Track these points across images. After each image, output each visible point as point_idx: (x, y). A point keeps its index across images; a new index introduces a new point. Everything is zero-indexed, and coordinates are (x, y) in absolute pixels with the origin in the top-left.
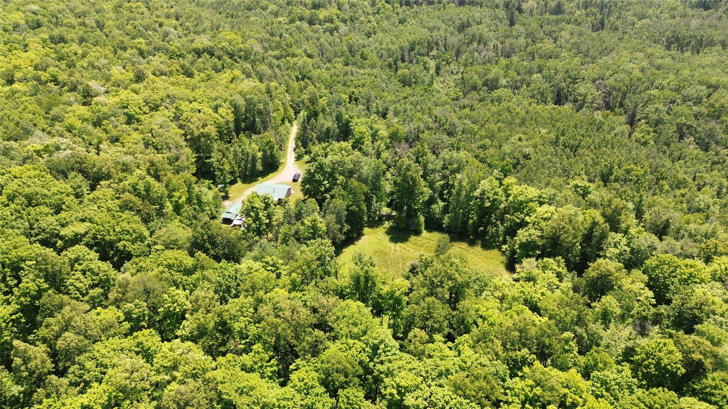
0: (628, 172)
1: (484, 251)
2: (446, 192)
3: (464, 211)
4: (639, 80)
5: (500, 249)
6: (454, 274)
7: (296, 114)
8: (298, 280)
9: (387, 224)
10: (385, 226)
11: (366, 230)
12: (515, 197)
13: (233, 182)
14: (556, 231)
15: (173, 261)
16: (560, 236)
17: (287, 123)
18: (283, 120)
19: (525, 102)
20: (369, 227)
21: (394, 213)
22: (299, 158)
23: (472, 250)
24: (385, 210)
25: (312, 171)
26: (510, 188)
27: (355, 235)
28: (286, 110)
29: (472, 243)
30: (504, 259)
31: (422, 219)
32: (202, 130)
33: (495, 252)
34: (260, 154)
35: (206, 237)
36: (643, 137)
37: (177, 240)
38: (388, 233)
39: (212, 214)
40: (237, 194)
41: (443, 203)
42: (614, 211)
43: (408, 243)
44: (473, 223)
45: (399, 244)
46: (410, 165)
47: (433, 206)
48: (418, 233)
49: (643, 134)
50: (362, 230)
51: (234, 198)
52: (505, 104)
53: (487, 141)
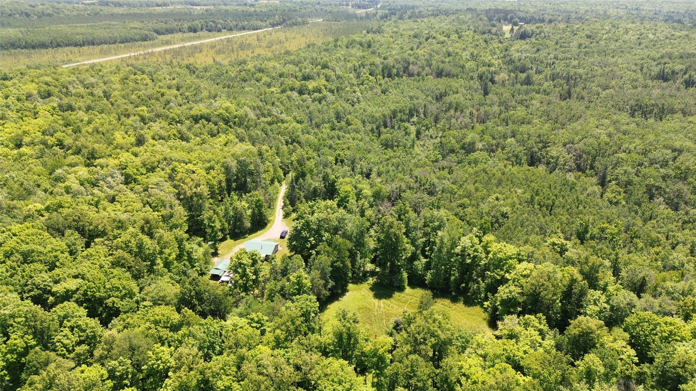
0: (603, 230)
1: (467, 308)
2: (427, 248)
3: (446, 268)
4: (607, 144)
5: (482, 306)
6: (436, 331)
7: (285, 174)
8: (282, 337)
9: (371, 281)
10: (369, 282)
11: (350, 286)
12: (495, 254)
13: (224, 239)
14: (536, 288)
15: (160, 317)
16: (540, 293)
17: (276, 183)
18: (272, 181)
19: (501, 165)
20: (353, 283)
21: (378, 270)
22: (286, 215)
23: (454, 307)
24: (369, 267)
25: (299, 228)
26: (489, 245)
27: (340, 291)
28: (275, 171)
29: (454, 300)
30: (486, 315)
31: (405, 275)
32: (194, 190)
33: (478, 308)
34: (249, 212)
35: (193, 293)
36: (615, 197)
37: (165, 296)
38: (372, 289)
39: (201, 270)
40: (226, 251)
41: (425, 260)
42: (592, 268)
43: (392, 300)
44: (455, 279)
45: (383, 301)
46: (392, 223)
47: (416, 263)
48: (401, 289)
49: (614, 195)
50: (347, 286)
51: (223, 255)
52: (480, 166)
53: (466, 200)
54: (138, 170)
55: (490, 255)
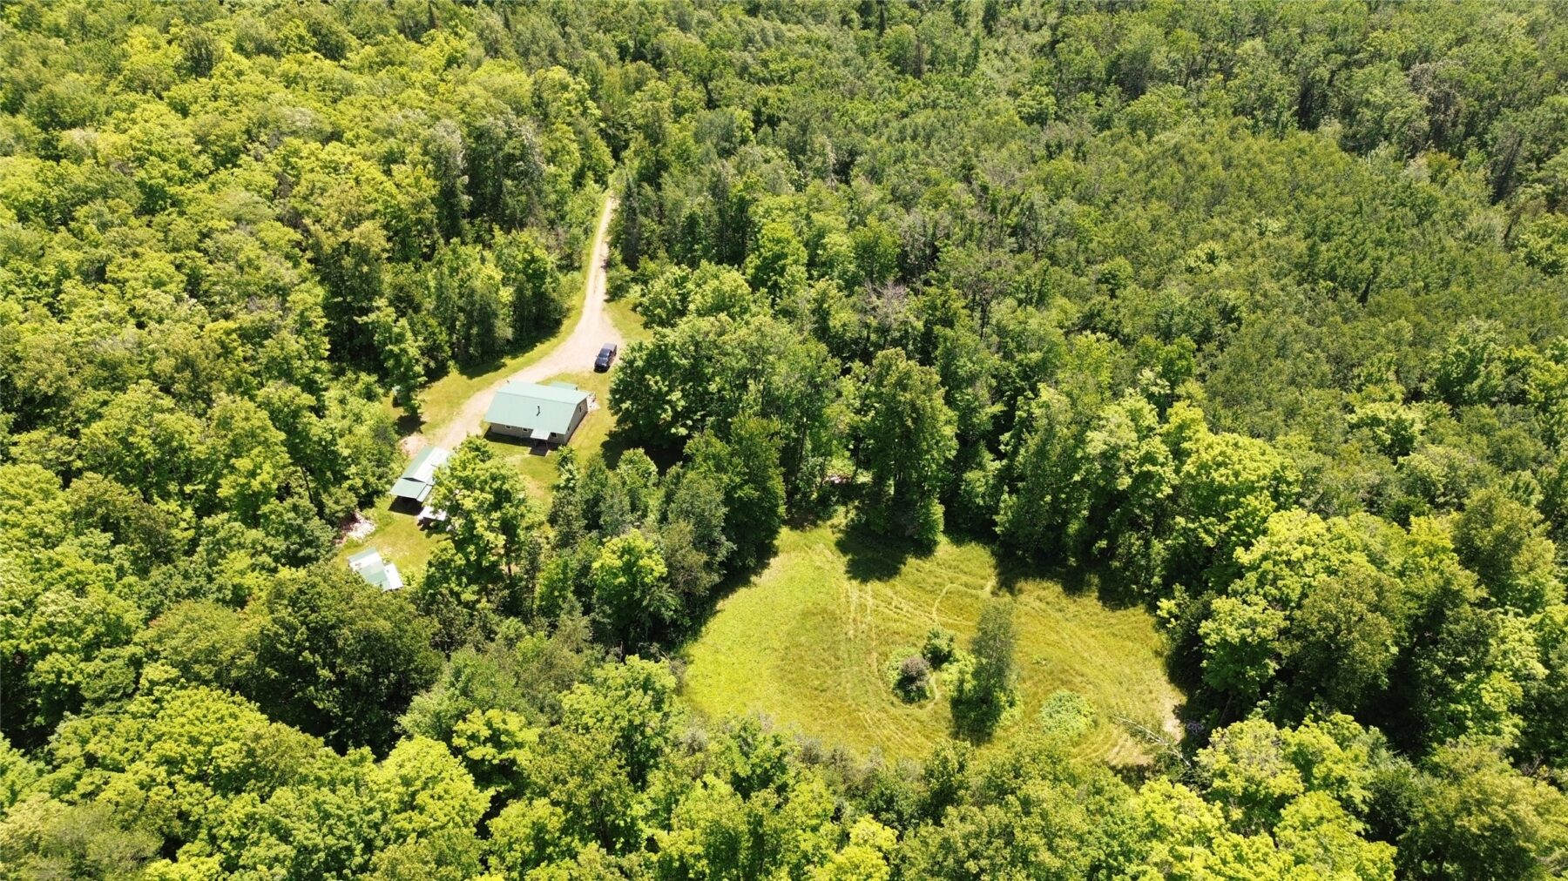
0: (1513, 368)
1: (1108, 612)
2: (1006, 437)
3: (1055, 499)
5: (1153, 608)
7: (616, 155)
9: (842, 516)
10: (835, 521)
11: (785, 535)
13: (435, 374)
14: (1338, 631)
17: (591, 186)
18: (578, 181)
20: (795, 524)
21: (864, 478)
22: (616, 292)
23: (1072, 608)
24: (839, 467)
26: (1187, 433)
27: (751, 562)
28: (585, 146)
29: (1074, 586)
30: (1160, 640)
31: (938, 510)
32: (345, 235)
33: (1137, 616)
34: (507, 294)
35: (302, 634)
36: (1549, 248)
38: (842, 546)
39: (366, 485)
40: (444, 413)
41: (997, 464)
42: (1502, 539)
43: (897, 581)
44: (1080, 532)
45: (874, 586)
46: (908, 375)
47: (970, 475)
48: (925, 549)
49: (1548, 241)
50: (773, 533)
51: (434, 426)
52: (1167, 138)
53: (1121, 264)
54: (182, 164)
55: (1189, 467)
